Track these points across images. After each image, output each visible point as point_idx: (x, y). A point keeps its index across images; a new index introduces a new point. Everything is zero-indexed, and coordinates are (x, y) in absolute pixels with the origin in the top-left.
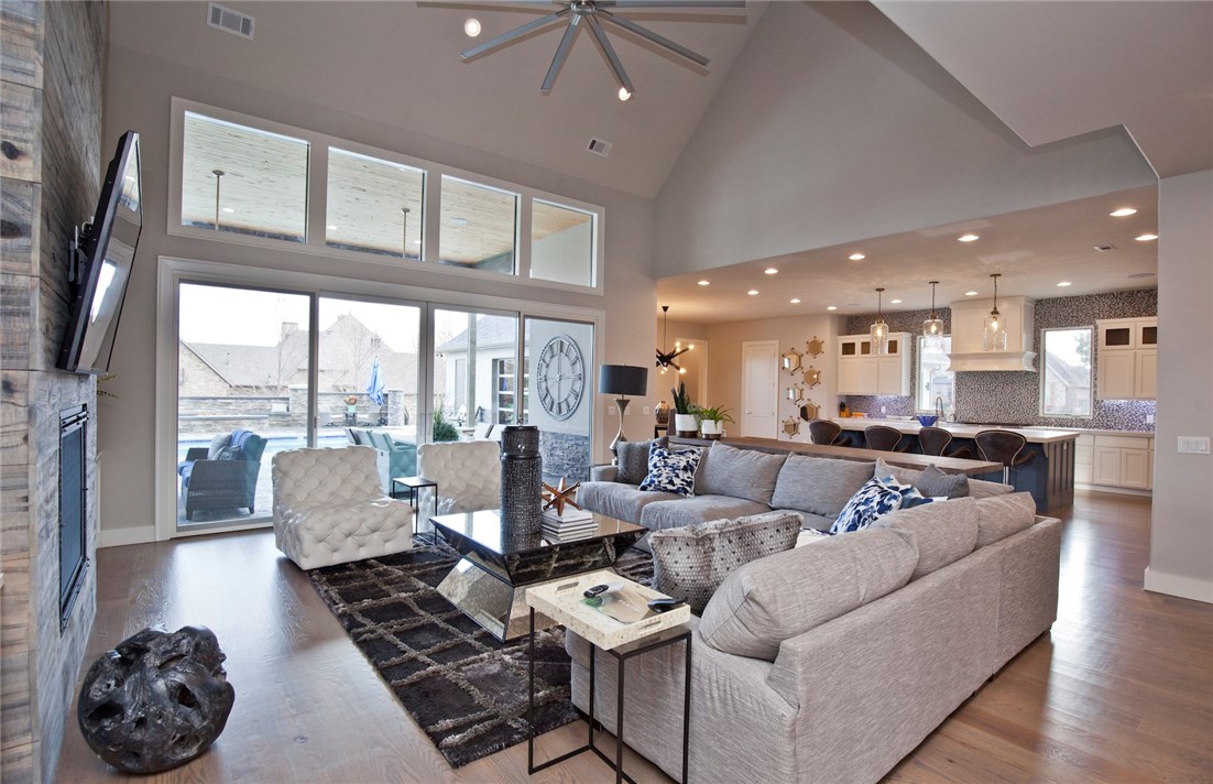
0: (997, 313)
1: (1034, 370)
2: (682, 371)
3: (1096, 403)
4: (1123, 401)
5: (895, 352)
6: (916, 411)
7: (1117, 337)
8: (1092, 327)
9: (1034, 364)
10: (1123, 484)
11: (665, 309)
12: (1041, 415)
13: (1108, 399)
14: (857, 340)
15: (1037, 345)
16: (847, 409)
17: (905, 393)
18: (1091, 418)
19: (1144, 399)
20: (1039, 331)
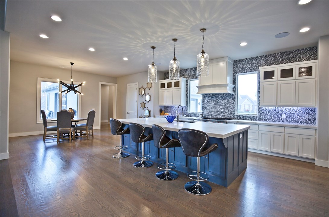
0: (204, 52)
1: (233, 93)
2: (82, 94)
3: (259, 108)
4: (271, 107)
5: (179, 86)
6: (188, 112)
7: (269, 75)
8: (258, 72)
9: (233, 91)
10: (272, 151)
11: (72, 64)
12: (236, 114)
13: (265, 106)
14: (166, 82)
15: (234, 82)
16: (163, 112)
17: (183, 104)
18: (257, 116)
19: (281, 106)
20: (235, 75)
